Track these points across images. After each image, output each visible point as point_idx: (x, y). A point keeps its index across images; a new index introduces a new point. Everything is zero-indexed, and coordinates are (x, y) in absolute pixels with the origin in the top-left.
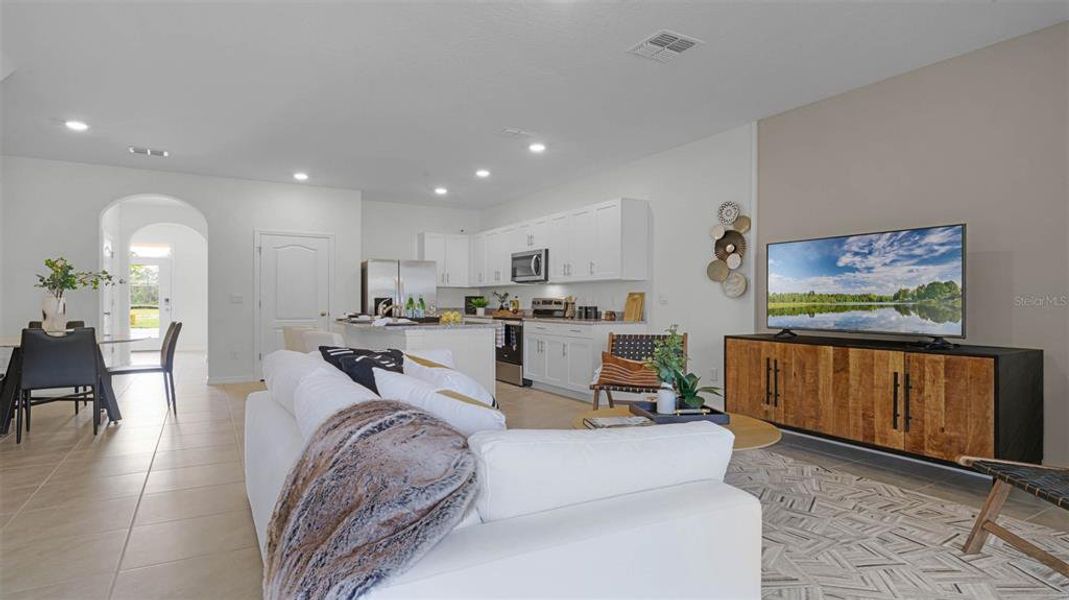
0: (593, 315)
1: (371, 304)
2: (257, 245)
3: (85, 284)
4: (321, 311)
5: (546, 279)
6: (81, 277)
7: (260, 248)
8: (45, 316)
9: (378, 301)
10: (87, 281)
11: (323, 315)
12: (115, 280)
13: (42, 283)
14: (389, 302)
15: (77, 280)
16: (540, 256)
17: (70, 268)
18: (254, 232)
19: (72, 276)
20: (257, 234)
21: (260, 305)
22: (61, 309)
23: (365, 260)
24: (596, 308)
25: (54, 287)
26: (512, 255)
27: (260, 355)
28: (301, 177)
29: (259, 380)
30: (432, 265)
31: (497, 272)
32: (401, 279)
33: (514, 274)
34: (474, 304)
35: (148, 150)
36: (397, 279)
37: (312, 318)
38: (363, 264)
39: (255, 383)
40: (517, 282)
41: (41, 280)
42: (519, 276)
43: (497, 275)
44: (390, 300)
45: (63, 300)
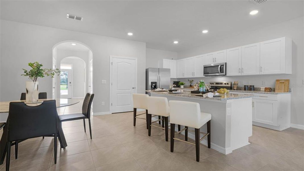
0: (253, 89)
1: (150, 84)
3: (48, 75)
4: (132, 87)
5: (226, 74)
6: (46, 71)
7: (112, 63)
8: (27, 91)
9: (152, 83)
10: (49, 73)
11: (133, 88)
13: (25, 74)
15: (44, 73)
16: (223, 65)
17: (41, 65)
18: (110, 56)
19: (42, 70)
20: (111, 58)
21: (112, 85)
22: (36, 87)
24: (254, 86)
25: (32, 76)
26: (204, 66)
27: (112, 104)
28: (130, 34)
29: (111, 113)
30: (168, 70)
31: (193, 72)
32: (160, 75)
33: (205, 73)
34: (180, 84)
35: (75, 16)
36: (158, 75)
37: (129, 90)
38: (146, 69)
39: (110, 114)
40: (205, 76)
41: (25, 72)
42: (209, 74)
43: (193, 74)
44: (156, 82)
45: (37, 83)
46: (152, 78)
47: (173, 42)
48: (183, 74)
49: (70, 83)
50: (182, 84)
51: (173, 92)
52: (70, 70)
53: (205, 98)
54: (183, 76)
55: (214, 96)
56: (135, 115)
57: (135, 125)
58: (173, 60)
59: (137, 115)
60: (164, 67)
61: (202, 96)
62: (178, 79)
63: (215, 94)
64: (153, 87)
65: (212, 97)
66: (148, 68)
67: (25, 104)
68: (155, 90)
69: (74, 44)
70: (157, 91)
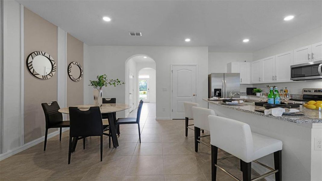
1: (213, 90)
2: (171, 70)
3: (111, 84)
7: (172, 71)
8: (94, 98)
9: (216, 90)
10: (111, 83)
11: (194, 95)
12: (121, 83)
13: (92, 84)
14: (220, 90)
20: (171, 66)
21: (172, 91)
22: (100, 95)
23: (210, 74)
25: (97, 86)
26: (291, 66)
27: (172, 110)
28: (188, 40)
29: (172, 119)
30: (238, 75)
31: (274, 76)
32: (225, 81)
33: (293, 76)
34: (256, 91)
35: (135, 33)
36: (223, 81)
37: (190, 97)
38: (209, 75)
39: (170, 120)
40: (294, 80)
41: (91, 83)
42: (304, 76)
43: (274, 78)
44: (221, 89)
45: (101, 91)
46: (216, 84)
47: (241, 41)
48: (260, 78)
49: (149, 89)
50: (259, 91)
51: (227, 103)
52: (148, 78)
53: (267, 116)
54: (260, 81)
55: (283, 114)
56: (187, 125)
57: (187, 135)
58: (245, 63)
59: (189, 125)
60: (233, 72)
61: (263, 112)
62: (253, 84)
63: (289, 111)
64: (217, 94)
65: (281, 115)
66: (211, 74)
67: (78, 109)
68: (210, 99)
69: (145, 57)
70: (212, 99)
